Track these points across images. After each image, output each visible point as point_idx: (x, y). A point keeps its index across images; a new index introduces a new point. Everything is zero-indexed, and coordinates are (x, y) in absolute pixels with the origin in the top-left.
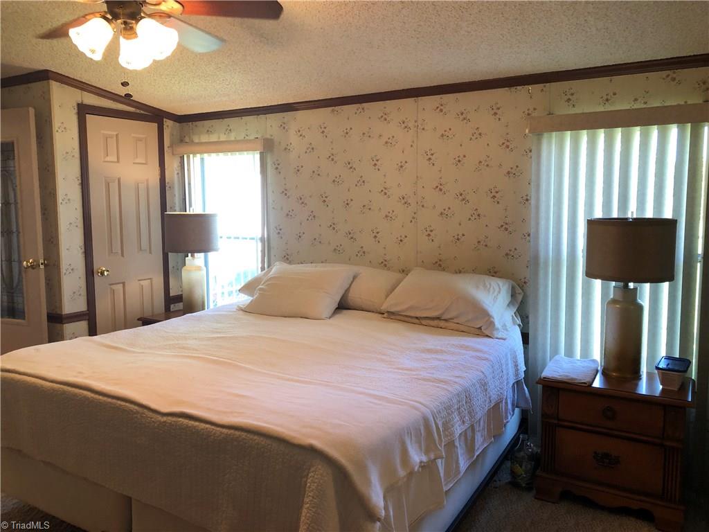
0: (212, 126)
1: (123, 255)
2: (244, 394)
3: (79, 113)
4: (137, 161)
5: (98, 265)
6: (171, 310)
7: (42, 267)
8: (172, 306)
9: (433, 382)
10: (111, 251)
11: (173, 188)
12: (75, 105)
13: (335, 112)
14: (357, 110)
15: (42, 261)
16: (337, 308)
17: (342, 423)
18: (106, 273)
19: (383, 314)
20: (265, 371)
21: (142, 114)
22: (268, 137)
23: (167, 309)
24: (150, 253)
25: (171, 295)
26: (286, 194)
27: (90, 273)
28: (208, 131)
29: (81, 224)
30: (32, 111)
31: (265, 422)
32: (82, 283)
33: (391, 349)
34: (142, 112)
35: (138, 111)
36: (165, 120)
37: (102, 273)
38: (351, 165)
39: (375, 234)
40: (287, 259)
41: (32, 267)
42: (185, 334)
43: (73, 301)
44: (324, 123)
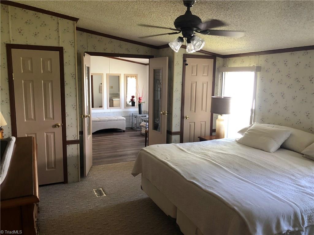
0: (236, 60)
1: (195, 112)
2: (218, 181)
3: (184, 58)
4: (204, 75)
5: (185, 114)
6: (213, 135)
7: (166, 114)
8: (213, 133)
9: (310, 195)
10: (191, 110)
11: (218, 85)
12: (183, 55)
13: (293, 54)
14: (304, 53)
15: (166, 112)
16: (279, 148)
17: (251, 203)
18: (188, 118)
19: (304, 155)
20: (232, 172)
21: (208, 56)
22: (259, 65)
23: (211, 134)
24: (206, 111)
25: (213, 129)
26: (265, 91)
27: (182, 117)
28: (234, 62)
29: (180, 100)
30: (168, 58)
31: (220, 195)
32: (179, 121)
33: (298, 174)
34: (208, 55)
35: (206, 55)
36: (217, 57)
37: (187, 118)
38: (298, 80)
39: (307, 114)
40: (263, 121)
41: (163, 114)
42: (210, 148)
43: (176, 127)
44: (286, 59)
